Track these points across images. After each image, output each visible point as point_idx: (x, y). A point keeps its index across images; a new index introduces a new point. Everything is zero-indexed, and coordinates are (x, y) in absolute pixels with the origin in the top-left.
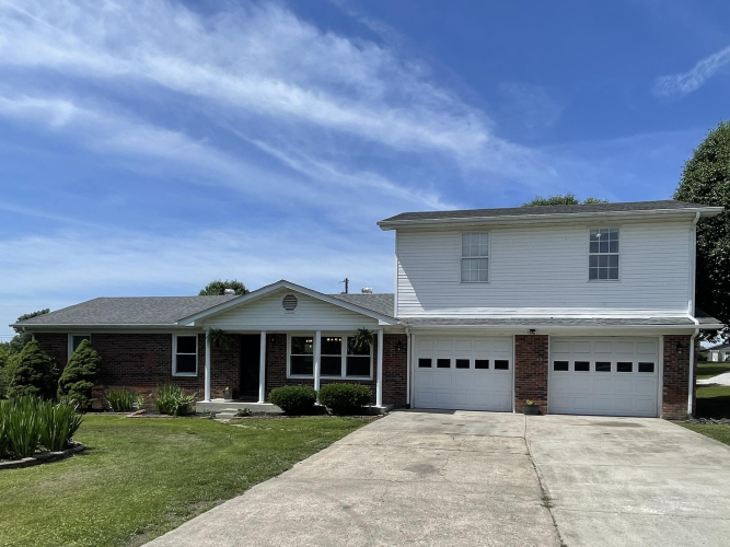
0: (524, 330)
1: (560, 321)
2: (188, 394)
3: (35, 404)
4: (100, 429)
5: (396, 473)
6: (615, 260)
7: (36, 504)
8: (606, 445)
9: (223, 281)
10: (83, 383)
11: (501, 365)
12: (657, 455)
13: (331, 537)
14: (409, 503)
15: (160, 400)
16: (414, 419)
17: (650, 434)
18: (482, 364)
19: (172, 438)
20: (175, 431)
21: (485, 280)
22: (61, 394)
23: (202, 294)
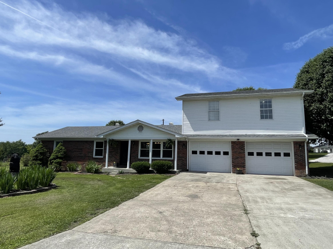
0: (235, 139)
1: (249, 136)
2: (100, 165)
3: (39, 168)
4: (63, 179)
5: (182, 198)
6: (271, 111)
7: (35, 209)
8: (271, 187)
9: (115, 120)
10: (58, 160)
11: (226, 153)
12: (294, 192)
13: (154, 225)
14: (187, 211)
15: (88, 167)
16: (190, 175)
17: (290, 183)
18: (218, 153)
19: (91, 182)
20: (93, 179)
21: (218, 119)
22: (50, 164)
23: (107, 125)
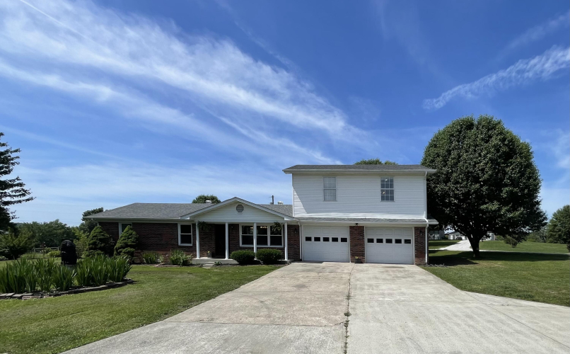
0: (353, 223)
1: (369, 220)
2: (189, 255)
3: (105, 259)
4: (140, 273)
5: (287, 288)
6: (392, 192)
8: (385, 276)
9: (206, 195)
10: (129, 249)
11: (344, 240)
12: (403, 279)
15: (174, 257)
16: (302, 266)
17: (405, 271)
18: (335, 240)
19: (179, 276)
20: (181, 273)
21: (335, 199)
22: (116, 255)
23: (194, 202)
